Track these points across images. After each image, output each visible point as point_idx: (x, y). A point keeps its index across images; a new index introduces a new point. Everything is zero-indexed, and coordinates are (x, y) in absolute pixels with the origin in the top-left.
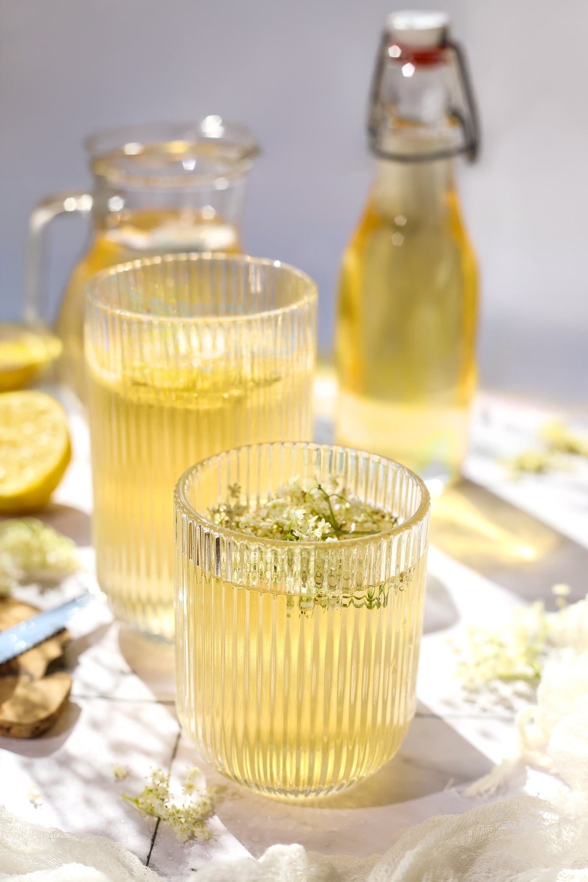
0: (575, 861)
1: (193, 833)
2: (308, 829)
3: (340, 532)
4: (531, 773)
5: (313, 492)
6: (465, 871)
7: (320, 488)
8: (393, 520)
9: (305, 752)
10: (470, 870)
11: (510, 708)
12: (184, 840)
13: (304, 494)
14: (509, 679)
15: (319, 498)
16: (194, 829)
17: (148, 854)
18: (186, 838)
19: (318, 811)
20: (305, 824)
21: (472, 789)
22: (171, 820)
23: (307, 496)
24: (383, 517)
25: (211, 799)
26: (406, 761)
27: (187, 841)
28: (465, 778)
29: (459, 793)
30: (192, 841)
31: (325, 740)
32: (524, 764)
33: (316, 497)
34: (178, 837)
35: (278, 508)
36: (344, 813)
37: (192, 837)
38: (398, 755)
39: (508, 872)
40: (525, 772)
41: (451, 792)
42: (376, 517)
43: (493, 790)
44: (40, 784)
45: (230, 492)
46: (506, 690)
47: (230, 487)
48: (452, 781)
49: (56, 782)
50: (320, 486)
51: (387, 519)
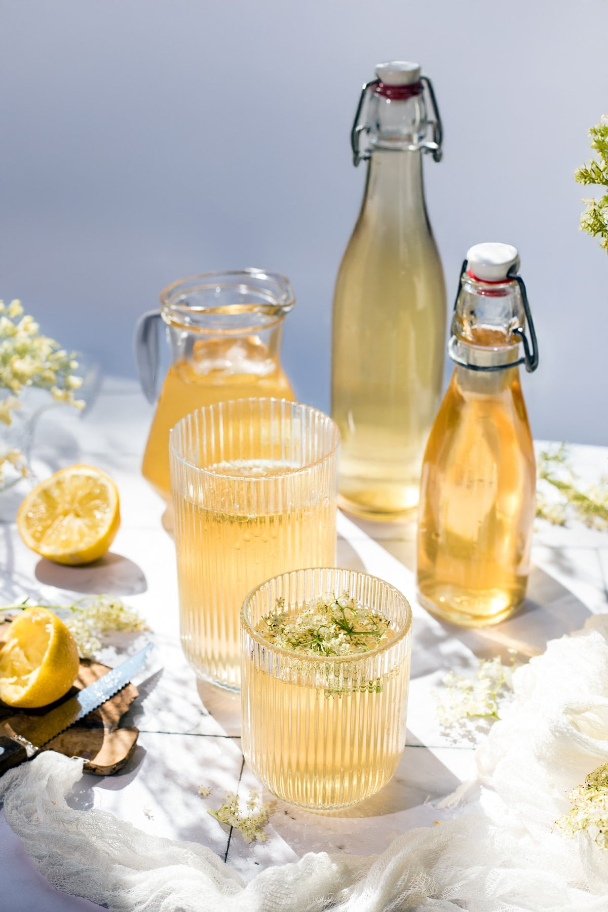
0: (503, 862)
1: (255, 837)
2: (331, 833)
3: (351, 633)
4: (484, 791)
5: (332, 606)
6: (431, 867)
7: (337, 603)
8: (387, 623)
9: (329, 780)
10: (435, 866)
11: (473, 740)
12: (250, 842)
13: (326, 607)
14: (473, 717)
15: (336, 610)
16: (256, 835)
17: (226, 852)
18: (251, 840)
19: (338, 819)
20: (329, 829)
21: (443, 803)
22: (240, 829)
23: (328, 608)
24: (381, 620)
25: (267, 812)
26: (399, 781)
27: (251, 842)
28: (439, 795)
29: (434, 806)
30: (254, 842)
31: (342, 770)
32: (479, 784)
33: (334, 609)
34: (245, 840)
35: (309, 617)
36: (355, 821)
37: (254, 839)
38: (394, 777)
39: (459, 868)
40: (480, 789)
41: (428, 805)
42: (375, 620)
43: (456, 804)
44: (152, 792)
45: (277, 603)
46: (471, 726)
47: (277, 600)
48: (429, 797)
49: (163, 791)
50: (337, 601)
51: (383, 621)
